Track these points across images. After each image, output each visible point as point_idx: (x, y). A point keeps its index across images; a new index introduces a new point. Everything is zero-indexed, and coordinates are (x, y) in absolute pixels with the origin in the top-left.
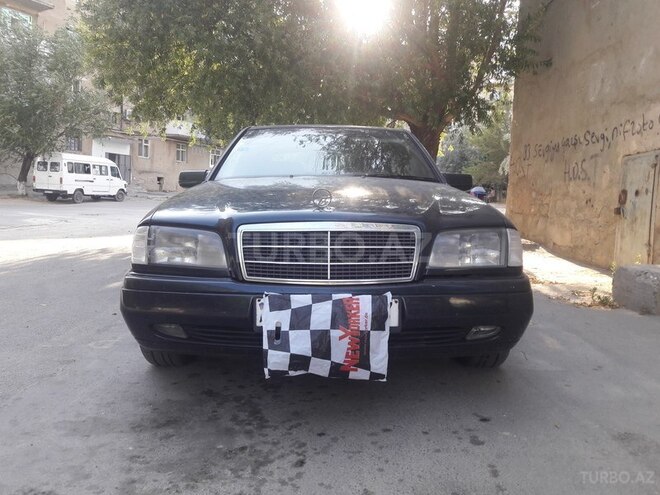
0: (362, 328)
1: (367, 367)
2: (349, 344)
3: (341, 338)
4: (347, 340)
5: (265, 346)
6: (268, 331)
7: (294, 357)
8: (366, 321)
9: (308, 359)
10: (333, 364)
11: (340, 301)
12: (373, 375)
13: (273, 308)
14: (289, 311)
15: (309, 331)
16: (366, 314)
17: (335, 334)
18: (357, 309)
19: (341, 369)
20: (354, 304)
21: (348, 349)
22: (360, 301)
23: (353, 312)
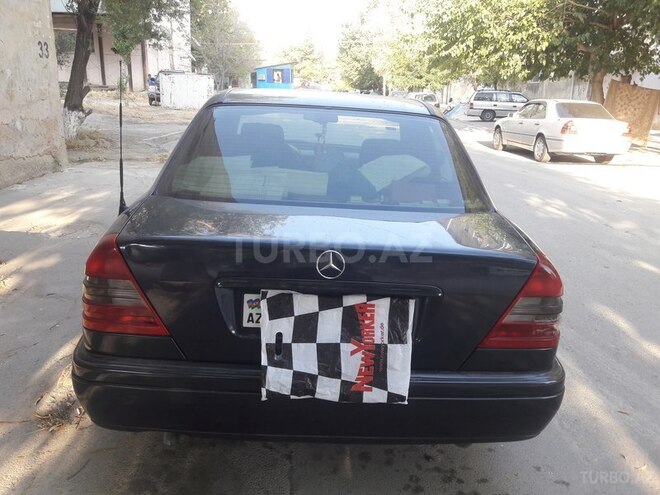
0: (378, 341)
1: (384, 386)
3: (353, 353)
4: (360, 355)
5: (264, 361)
6: (267, 344)
7: (297, 376)
8: (382, 333)
9: (313, 378)
10: (344, 383)
11: (352, 308)
12: (391, 396)
13: (273, 316)
14: (292, 319)
15: (315, 345)
16: (382, 325)
17: (346, 348)
18: (372, 318)
19: (353, 389)
20: (368, 311)
21: (362, 365)
22: (375, 308)
23: (367, 322)
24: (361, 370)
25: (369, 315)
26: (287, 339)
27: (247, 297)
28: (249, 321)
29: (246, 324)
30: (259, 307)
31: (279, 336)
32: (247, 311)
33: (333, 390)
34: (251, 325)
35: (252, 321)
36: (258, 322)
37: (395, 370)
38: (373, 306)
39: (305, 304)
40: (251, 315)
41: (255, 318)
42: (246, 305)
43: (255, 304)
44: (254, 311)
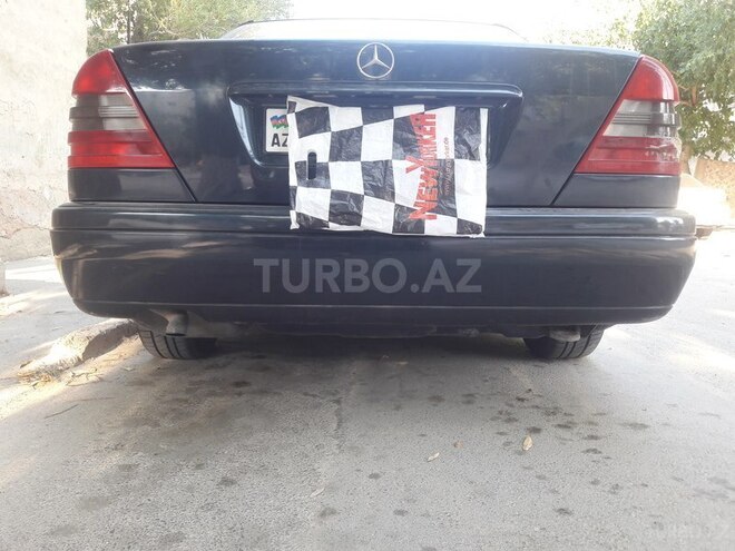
0: (441, 155)
1: (453, 213)
2: (422, 177)
3: (408, 170)
4: (418, 172)
5: (293, 180)
6: (296, 164)
7: (336, 195)
8: (447, 149)
9: (358, 199)
10: (398, 207)
11: (405, 119)
12: (462, 224)
13: (304, 132)
14: (328, 136)
15: (359, 163)
16: (446, 139)
17: (399, 166)
18: (432, 132)
19: (411, 216)
20: (428, 124)
21: (422, 185)
22: (436, 120)
23: (426, 137)
24: (420, 191)
25: (428, 128)
26: (323, 158)
27: (271, 113)
28: (273, 144)
29: (269, 148)
30: (286, 126)
31: (312, 156)
32: (270, 130)
33: (385, 217)
34: (275, 149)
35: (278, 144)
36: (284, 145)
37: (467, 194)
38: (433, 117)
39: (344, 118)
40: (276, 136)
41: (282, 140)
42: (269, 124)
43: (281, 122)
44: (279, 131)
